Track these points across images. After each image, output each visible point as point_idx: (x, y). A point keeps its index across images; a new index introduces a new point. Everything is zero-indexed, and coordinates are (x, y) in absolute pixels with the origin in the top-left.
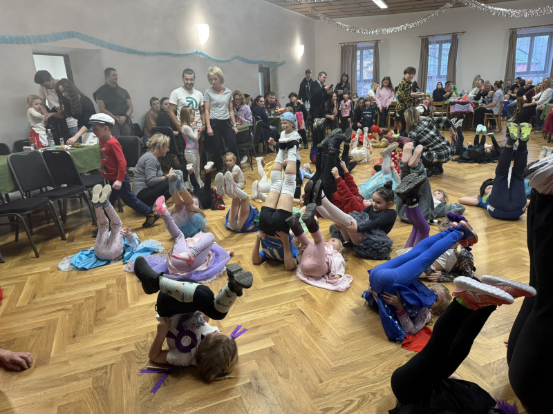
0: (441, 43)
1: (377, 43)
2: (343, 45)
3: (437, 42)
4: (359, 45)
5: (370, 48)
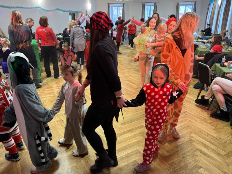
0: (150, 6)
1: (124, 4)
5: (121, 6)
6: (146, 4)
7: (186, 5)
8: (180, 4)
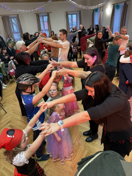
0: (43, 16)
1: (18, 15)
2: (2, 16)
4: (10, 16)
5: (15, 18)
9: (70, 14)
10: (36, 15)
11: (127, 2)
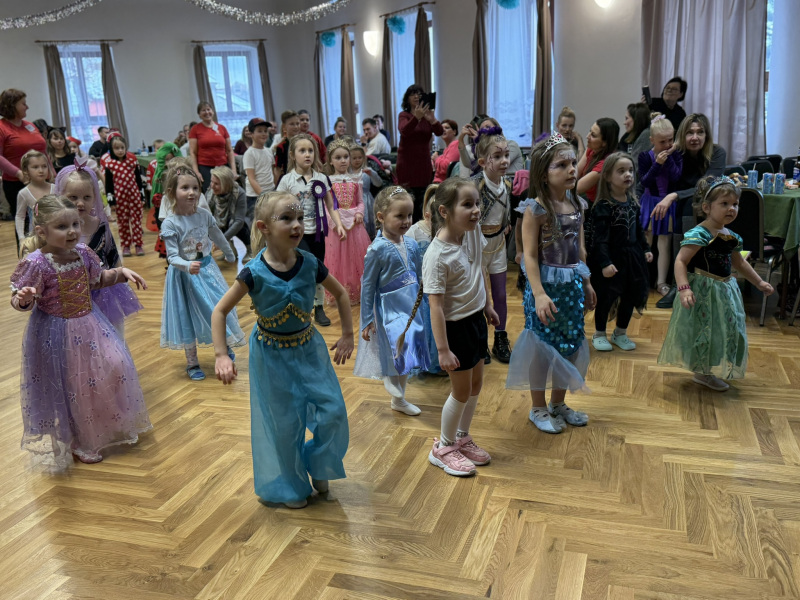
0: (79, 56)
3: (74, 54)
6: (60, 48)
7: (225, 55)
8: (207, 48)
9: (211, 54)
10: (42, 50)
11: (424, 6)
